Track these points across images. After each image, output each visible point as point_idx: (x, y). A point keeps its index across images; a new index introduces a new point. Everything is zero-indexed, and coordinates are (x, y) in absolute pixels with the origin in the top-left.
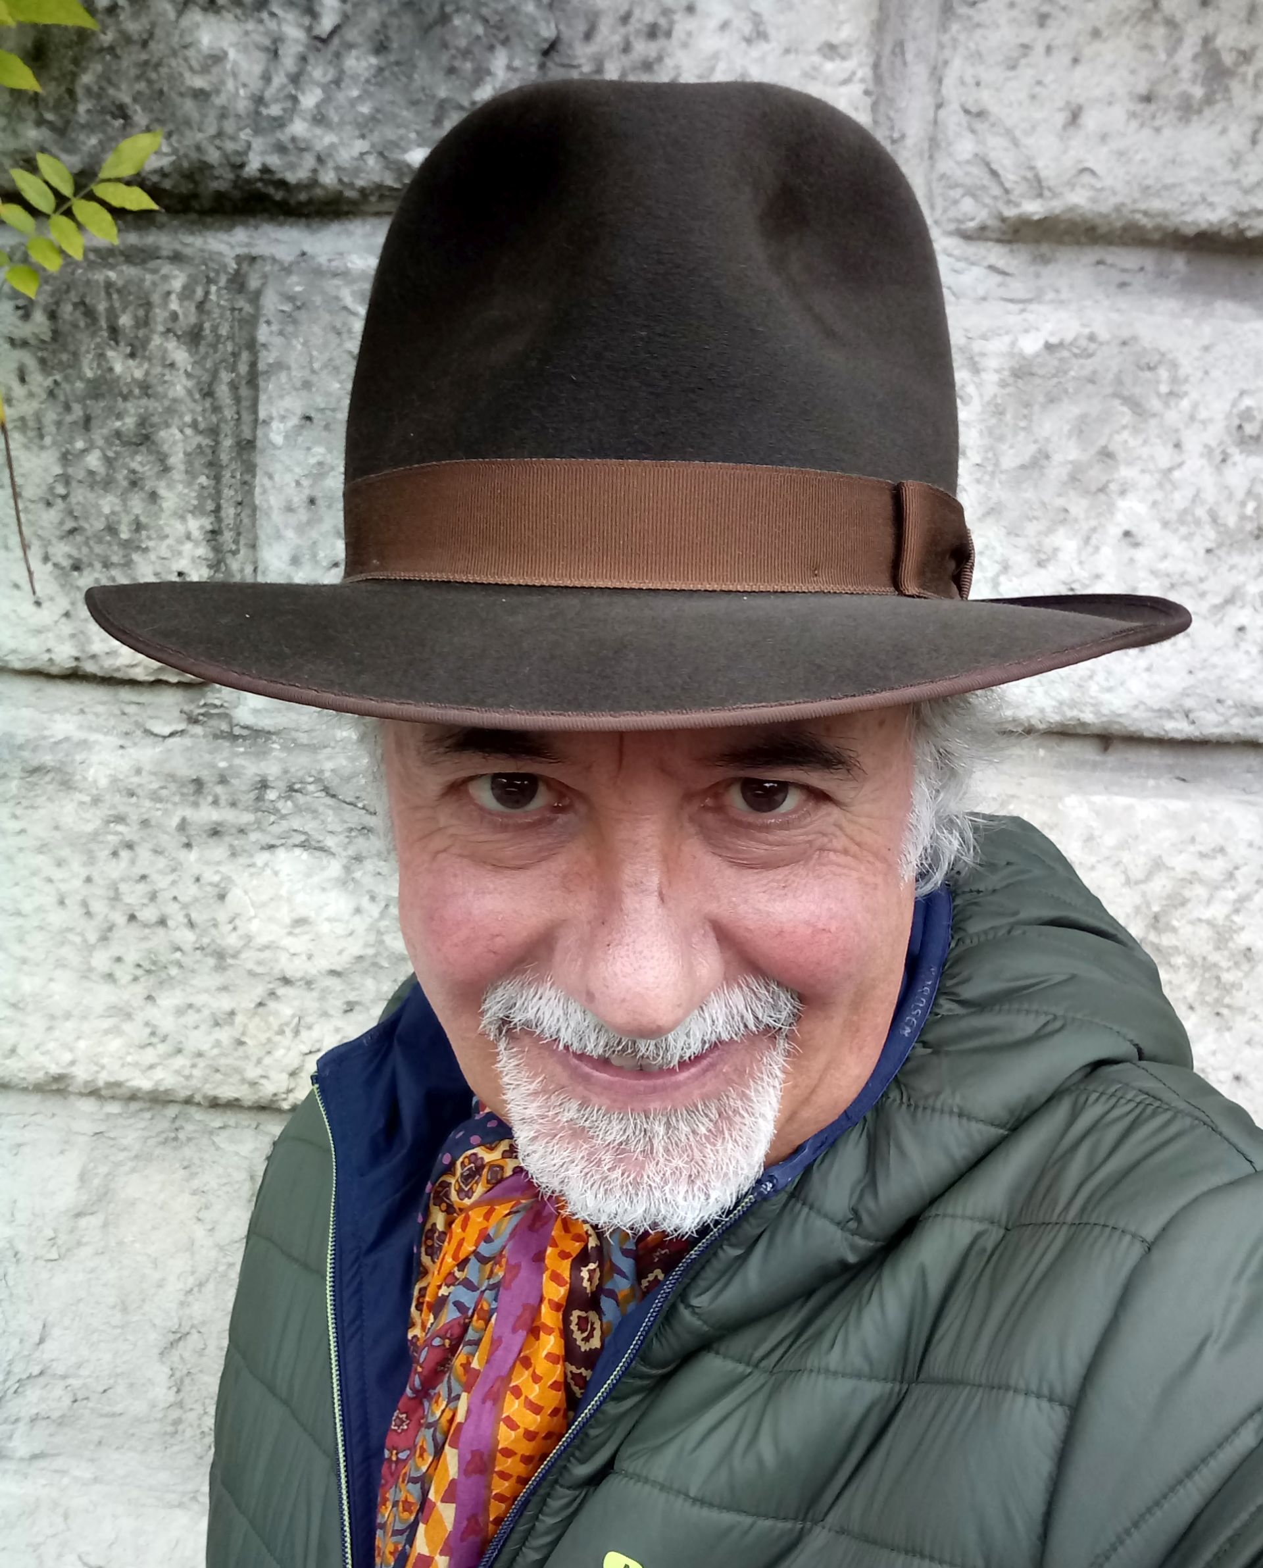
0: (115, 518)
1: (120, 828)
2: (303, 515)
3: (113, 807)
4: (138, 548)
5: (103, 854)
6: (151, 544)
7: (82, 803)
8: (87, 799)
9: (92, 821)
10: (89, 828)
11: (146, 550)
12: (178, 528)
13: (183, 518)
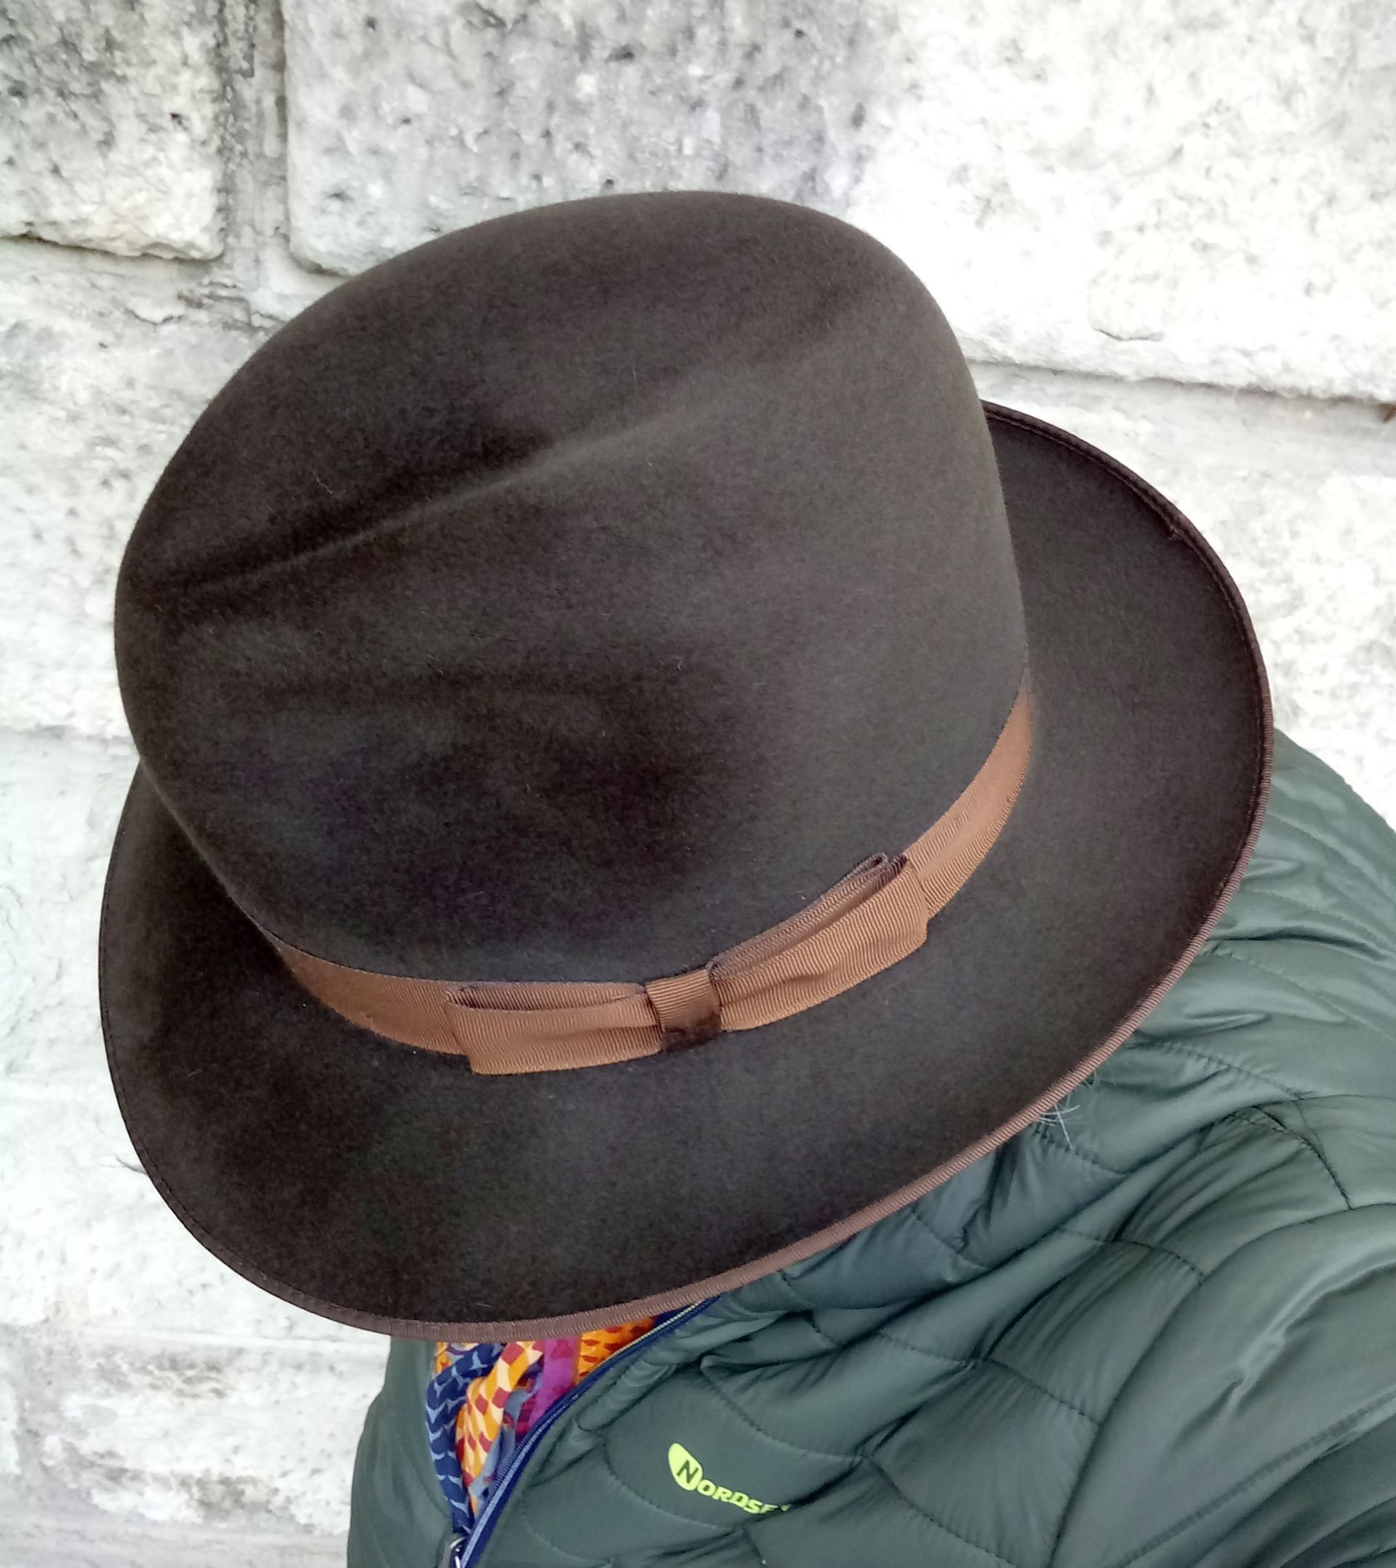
0: (73, 29)
1: (111, 452)
2: (357, 44)
3: (99, 427)
4: (111, 74)
5: (90, 484)
6: (130, 72)
7: (54, 420)
8: (62, 414)
9: (71, 443)
10: (69, 451)
11: (122, 80)
12: (172, 50)
13: (177, 35)
